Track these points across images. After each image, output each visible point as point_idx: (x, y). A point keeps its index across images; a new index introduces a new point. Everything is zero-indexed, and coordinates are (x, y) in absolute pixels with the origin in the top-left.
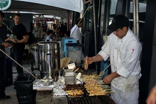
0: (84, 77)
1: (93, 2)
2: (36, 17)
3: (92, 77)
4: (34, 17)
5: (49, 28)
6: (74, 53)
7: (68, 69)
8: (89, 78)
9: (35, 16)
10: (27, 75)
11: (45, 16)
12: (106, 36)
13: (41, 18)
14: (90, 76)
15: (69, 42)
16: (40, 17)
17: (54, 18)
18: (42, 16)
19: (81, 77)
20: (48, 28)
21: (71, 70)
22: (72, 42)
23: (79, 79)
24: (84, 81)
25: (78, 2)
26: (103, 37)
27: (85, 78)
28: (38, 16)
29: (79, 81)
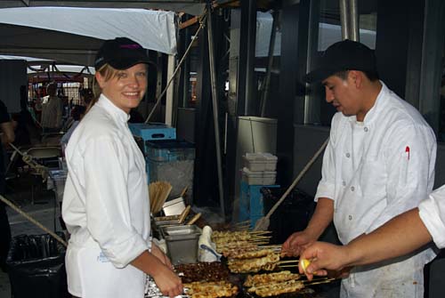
0: (219, 238)
1: (206, 24)
2: (33, 69)
3: (244, 238)
4: (29, 71)
5: (72, 100)
6: (171, 169)
7: (164, 215)
8: (236, 241)
9: (33, 67)
10: (39, 240)
11: (61, 68)
12: (248, 118)
13: (48, 73)
14: (236, 234)
15: (154, 136)
16: (47, 70)
17: (85, 72)
18: (51, 66)
19: (212, 239)
20: (70, 99)
21: (173, 218)
22: (162, 136)
23: (209, 245)
24: (221, 250)
25: (161, 25)
26: (238, 119)
27: (221, 240)
28: (39, 67)
29: (210, 253)
